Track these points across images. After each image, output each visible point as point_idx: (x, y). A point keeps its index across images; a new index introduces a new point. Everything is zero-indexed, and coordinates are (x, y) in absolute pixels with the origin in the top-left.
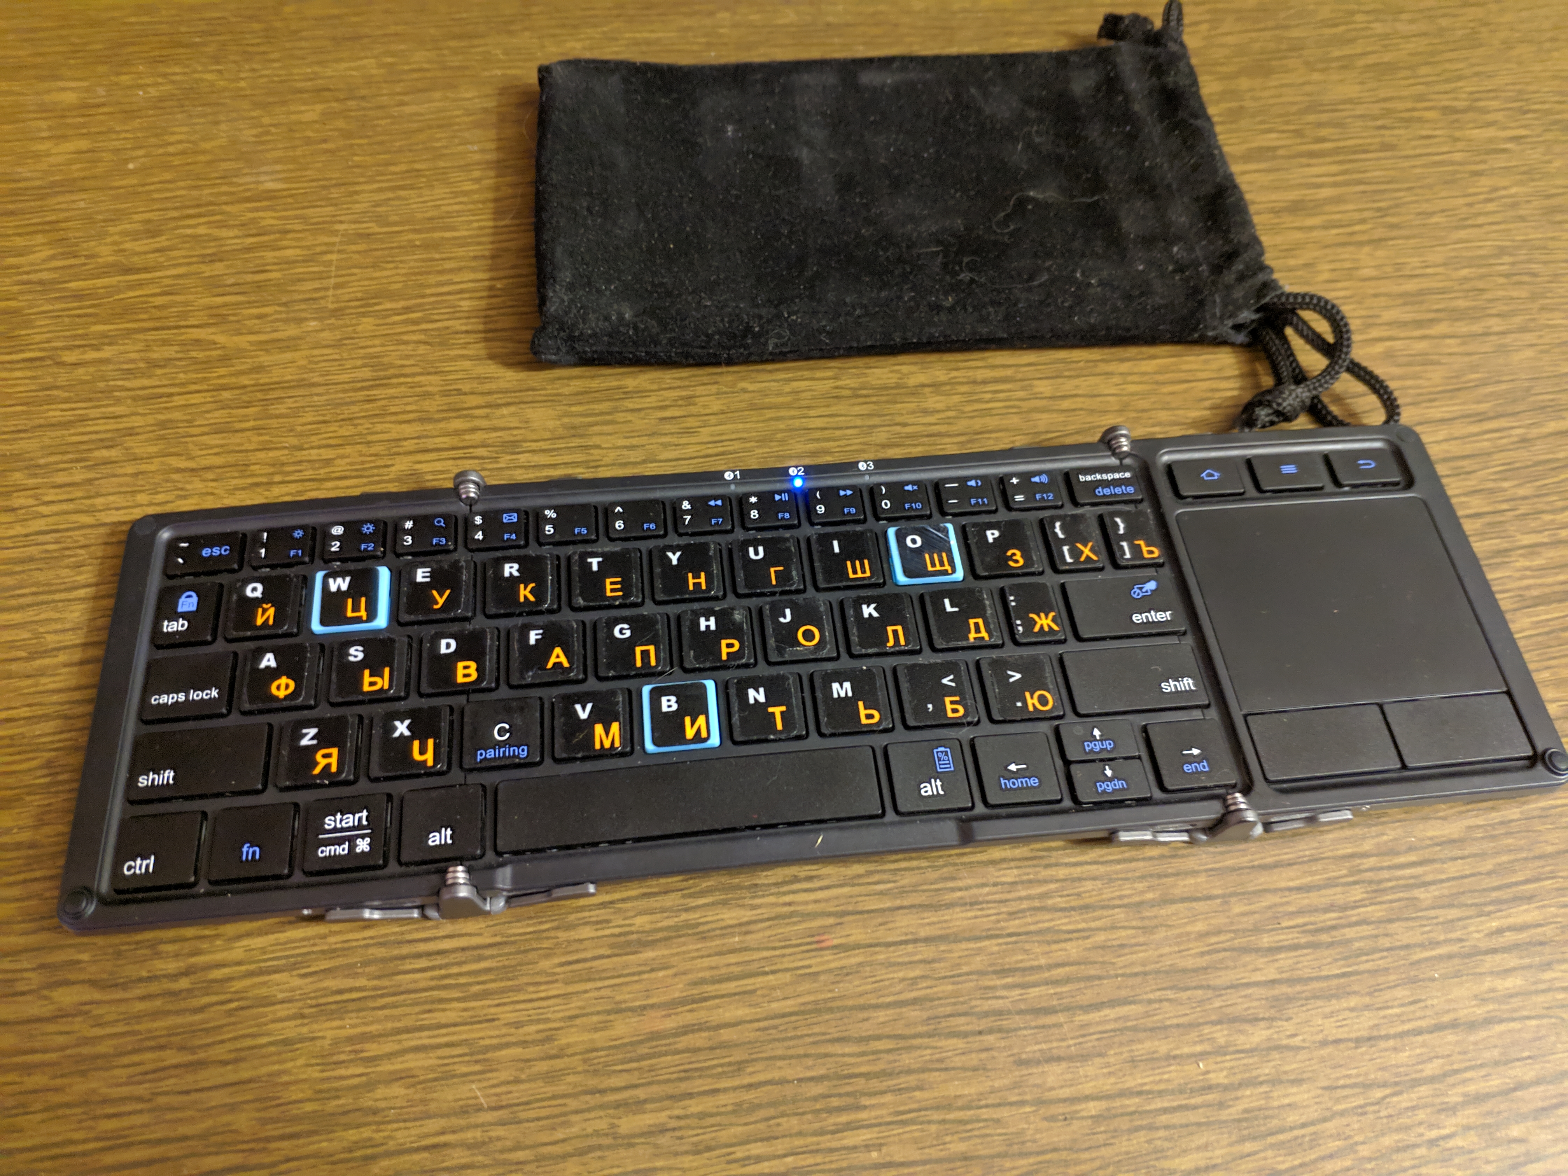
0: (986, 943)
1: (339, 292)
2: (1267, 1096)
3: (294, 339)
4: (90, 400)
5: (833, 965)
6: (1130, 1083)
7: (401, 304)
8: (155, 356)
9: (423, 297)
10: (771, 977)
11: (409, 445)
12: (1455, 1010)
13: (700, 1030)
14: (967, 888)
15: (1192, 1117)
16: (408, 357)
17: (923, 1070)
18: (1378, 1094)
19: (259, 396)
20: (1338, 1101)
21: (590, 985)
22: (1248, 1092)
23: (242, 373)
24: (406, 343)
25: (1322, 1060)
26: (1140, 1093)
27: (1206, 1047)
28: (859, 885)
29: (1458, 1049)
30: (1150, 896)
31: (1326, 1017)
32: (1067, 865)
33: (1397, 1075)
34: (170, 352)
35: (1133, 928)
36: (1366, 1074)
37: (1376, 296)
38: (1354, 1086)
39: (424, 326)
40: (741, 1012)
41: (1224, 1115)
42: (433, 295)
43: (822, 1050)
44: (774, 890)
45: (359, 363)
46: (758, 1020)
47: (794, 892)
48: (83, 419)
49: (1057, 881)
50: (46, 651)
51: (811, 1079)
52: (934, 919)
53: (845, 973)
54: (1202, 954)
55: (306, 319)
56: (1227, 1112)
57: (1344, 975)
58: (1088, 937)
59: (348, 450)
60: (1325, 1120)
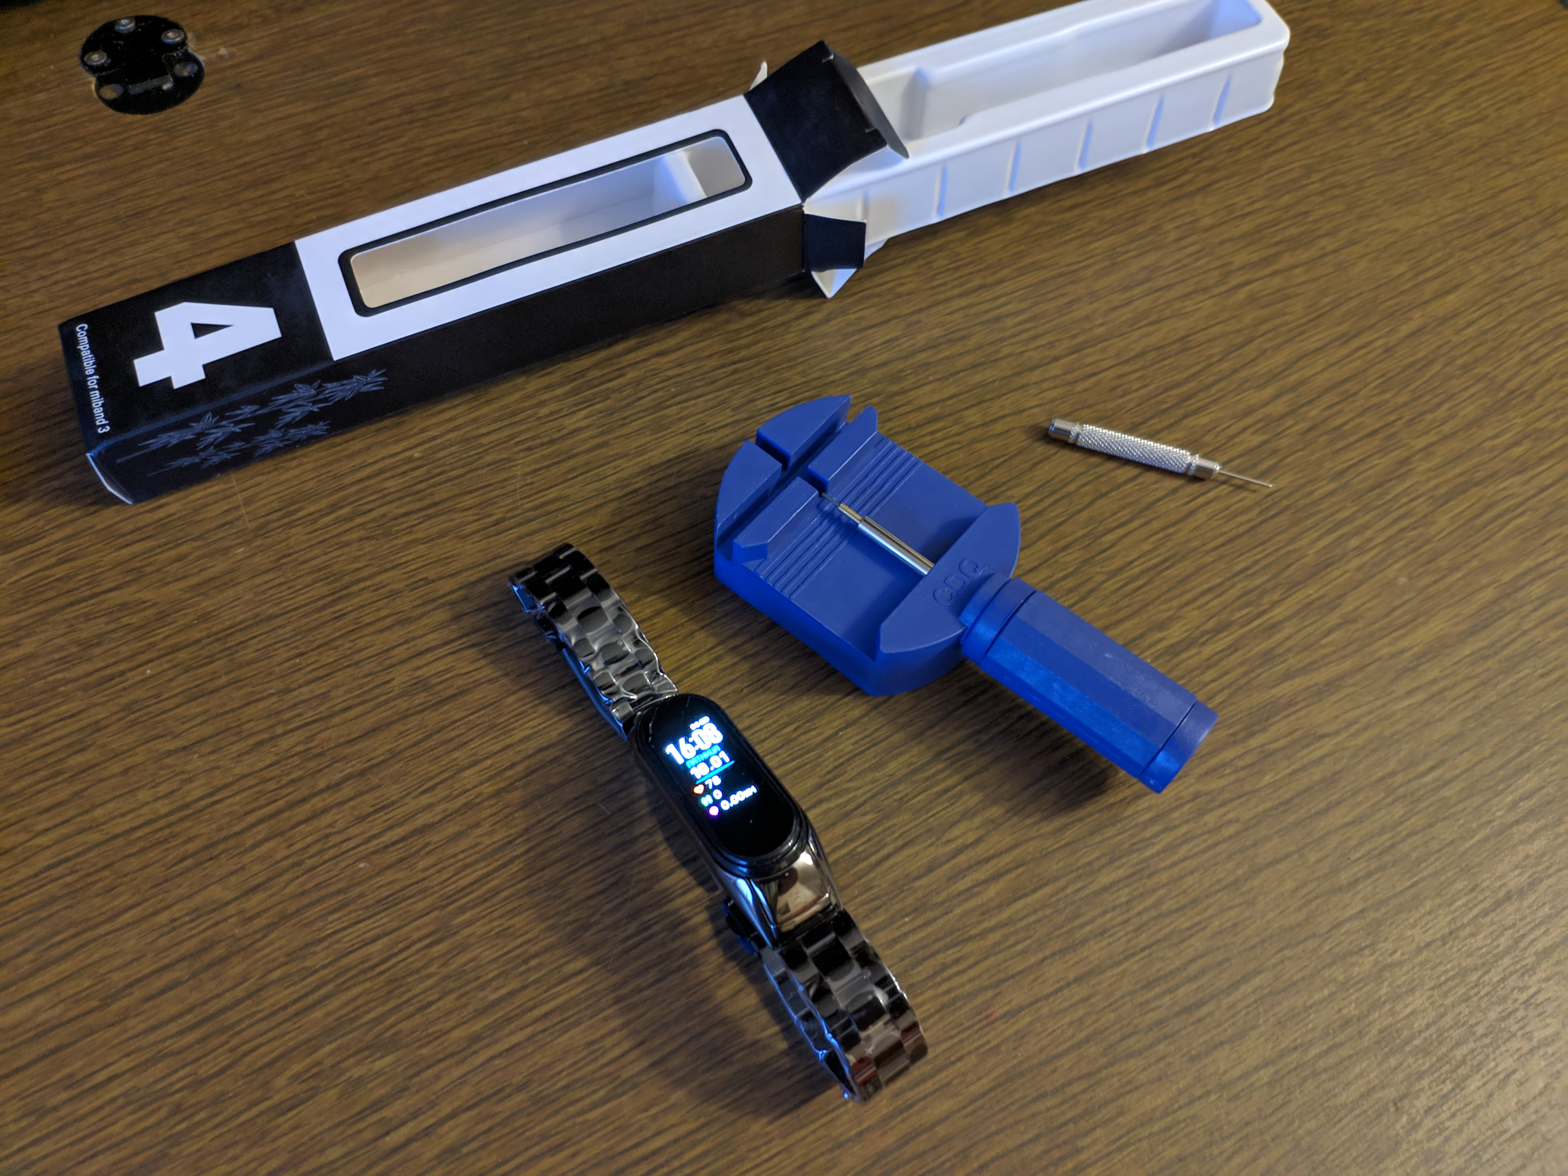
0: (1125, 965)
1: (252, 507)
2: (1392, 1012)
3: (228, 573)
4: (35, 705)
5: (1007, 1034)
6: (1285, 1043)
7: (323, 503)
8: (84, 635)
9: (343, 488)
10: (959, 1065)
11: (400, 653)
12: (1505, 884)
13: (918, 1135)
14: (1093, 920)
15: (1343, 1052)
16: (357, 559)
17: (1120, 1096)
18: (1474, 977)
19: (218, 646)
20: (1445, 995)
21: (804, 1132)
22: (1377, 1015)
23: (188, 627)
24: (348, 544)
25: (1422, 964)
26: (1295, 1049)
27: (1332, 988)
28: (1001, 951)
29: (1518, 917)
30: (1240, 872)
31: (1413, 926)
32: (1164, 869)
33: (1482, 956)
34: (99, 626)
35: (1238, 905)
36: (1459, 965)
37: (1221, 243)
38: (1453, 977)
39: (359, 520)
40: (947, 1105)
41: (1366, 1042)
42: (352, 484)
43: (1028, 1112)
44: (931, 983)
45: (309, 579)
46: (964, 1107)
47: (949, 978)
48: (37, 729)
49: (1163, 886)
50: (118, 992)
51: (1030, 1141)
52: (1075, 960)
53: (1021, 1036)
54: (1300, 909)
55: (230, 548)
56: (1367, 1038)
57: (1413, 885)
58: (1205, 928)
59: (339, 677)
60: (1442, 1016)
